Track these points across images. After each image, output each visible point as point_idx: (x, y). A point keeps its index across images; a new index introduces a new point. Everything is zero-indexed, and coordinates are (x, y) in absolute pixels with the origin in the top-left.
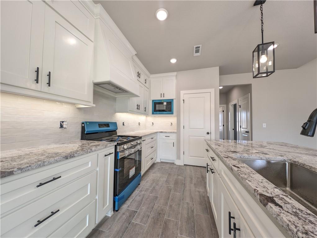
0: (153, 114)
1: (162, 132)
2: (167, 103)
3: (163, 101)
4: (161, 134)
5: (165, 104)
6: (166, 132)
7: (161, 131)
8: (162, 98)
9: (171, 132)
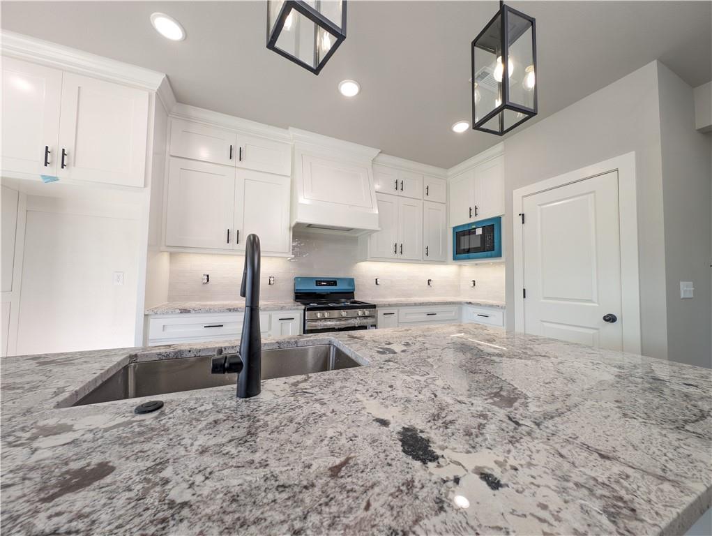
0: (455, 259)
1: (470, 303)
2: (484, 228)
3: (474, 227)
4: (470, 309)
5: (479, 231)
6: (478, 305)
7: (469, 300)
8: (474, 219)
9: (491, 306)
